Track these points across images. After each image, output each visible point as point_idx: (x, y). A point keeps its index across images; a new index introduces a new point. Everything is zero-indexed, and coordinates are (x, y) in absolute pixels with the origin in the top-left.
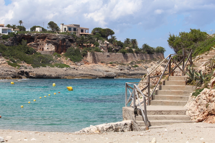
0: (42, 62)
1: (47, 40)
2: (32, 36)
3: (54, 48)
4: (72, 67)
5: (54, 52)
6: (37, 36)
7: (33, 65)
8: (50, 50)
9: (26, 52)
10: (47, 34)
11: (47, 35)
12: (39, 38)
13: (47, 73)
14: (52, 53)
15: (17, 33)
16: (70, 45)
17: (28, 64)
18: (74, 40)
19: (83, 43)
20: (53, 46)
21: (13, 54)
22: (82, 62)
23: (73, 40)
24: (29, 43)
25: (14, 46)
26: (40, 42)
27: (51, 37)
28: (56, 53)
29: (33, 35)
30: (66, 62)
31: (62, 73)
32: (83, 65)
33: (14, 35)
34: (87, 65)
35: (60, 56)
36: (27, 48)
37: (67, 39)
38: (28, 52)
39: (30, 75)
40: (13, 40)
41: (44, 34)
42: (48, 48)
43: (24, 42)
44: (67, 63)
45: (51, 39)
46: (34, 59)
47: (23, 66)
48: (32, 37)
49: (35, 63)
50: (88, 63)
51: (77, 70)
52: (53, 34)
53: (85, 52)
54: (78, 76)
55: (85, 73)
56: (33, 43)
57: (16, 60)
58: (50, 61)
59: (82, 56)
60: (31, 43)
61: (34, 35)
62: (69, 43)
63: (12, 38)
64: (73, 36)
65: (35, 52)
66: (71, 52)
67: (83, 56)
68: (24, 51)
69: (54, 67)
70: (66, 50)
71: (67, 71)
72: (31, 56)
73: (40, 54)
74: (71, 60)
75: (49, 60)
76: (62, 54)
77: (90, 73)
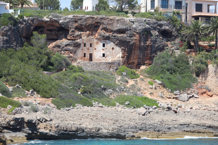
0: (84, 93)
1: (103, 32)
2: (61, 22)
3: (120, 55)
4: (163, 105)
5: (119, 64)
6: (76, 22)
7: (58, 100)
8: (109, 59)
9: (42, 67)
10: (102, 19)
11: (103, 21)
12: (80, 28)
13: (88, 125)
14: (115, 68)
15: (21, 17)
16: (163, 47)
17: (44, 97)
18: (175, 33)
19: (199, 39)
20: (118, 49)
21: (6, 72)
22: (194, 90)
23: (171, 32)
24: (55, 40)
25: (10, 49)
26: (84, 38)
27: (112, 24)
28: (125, 67)
29: (65, 19)
30: (151, 91)
31: (132, 124)
32: (196, 100)
33: (12, 21)
34: (204, 100)
35: (134, 76)
36: (47, 54)
37: (155, 29)
38: (48, 66)
39: (42, 129)
40: (9, 33)
41: (92, 18)
42: (104, 55)
43: (39, 38)
44: (151, 94)
45: (111, 31)
46: (63, 85)
47: (27, 105)
48: (61, 24)
49: (62, 94)
50: (209, 93)
51: (176, 112)
52: (118, 18)
53: (202, 63)
54: (177, 131)
55: (195, 121)
56: (64, 41)
57: (11, 89)
58: (105, 89)
59: (194, 76)
60: (58, 42)
61: (67, 20)
62: (161, 41)
63: (7, 28)
64: (172, 21)
65: (68, 64)
66: (163, 63)
67: (198, 75)
68: (38, 62)
69: (114, 105)
70: (151, 59)
71: (148, 115)
72: (54, 75)
73: (81, 70)
74: (164, 85)
75: (102, 86)
76: (142, 71)
77: (209, 123)
